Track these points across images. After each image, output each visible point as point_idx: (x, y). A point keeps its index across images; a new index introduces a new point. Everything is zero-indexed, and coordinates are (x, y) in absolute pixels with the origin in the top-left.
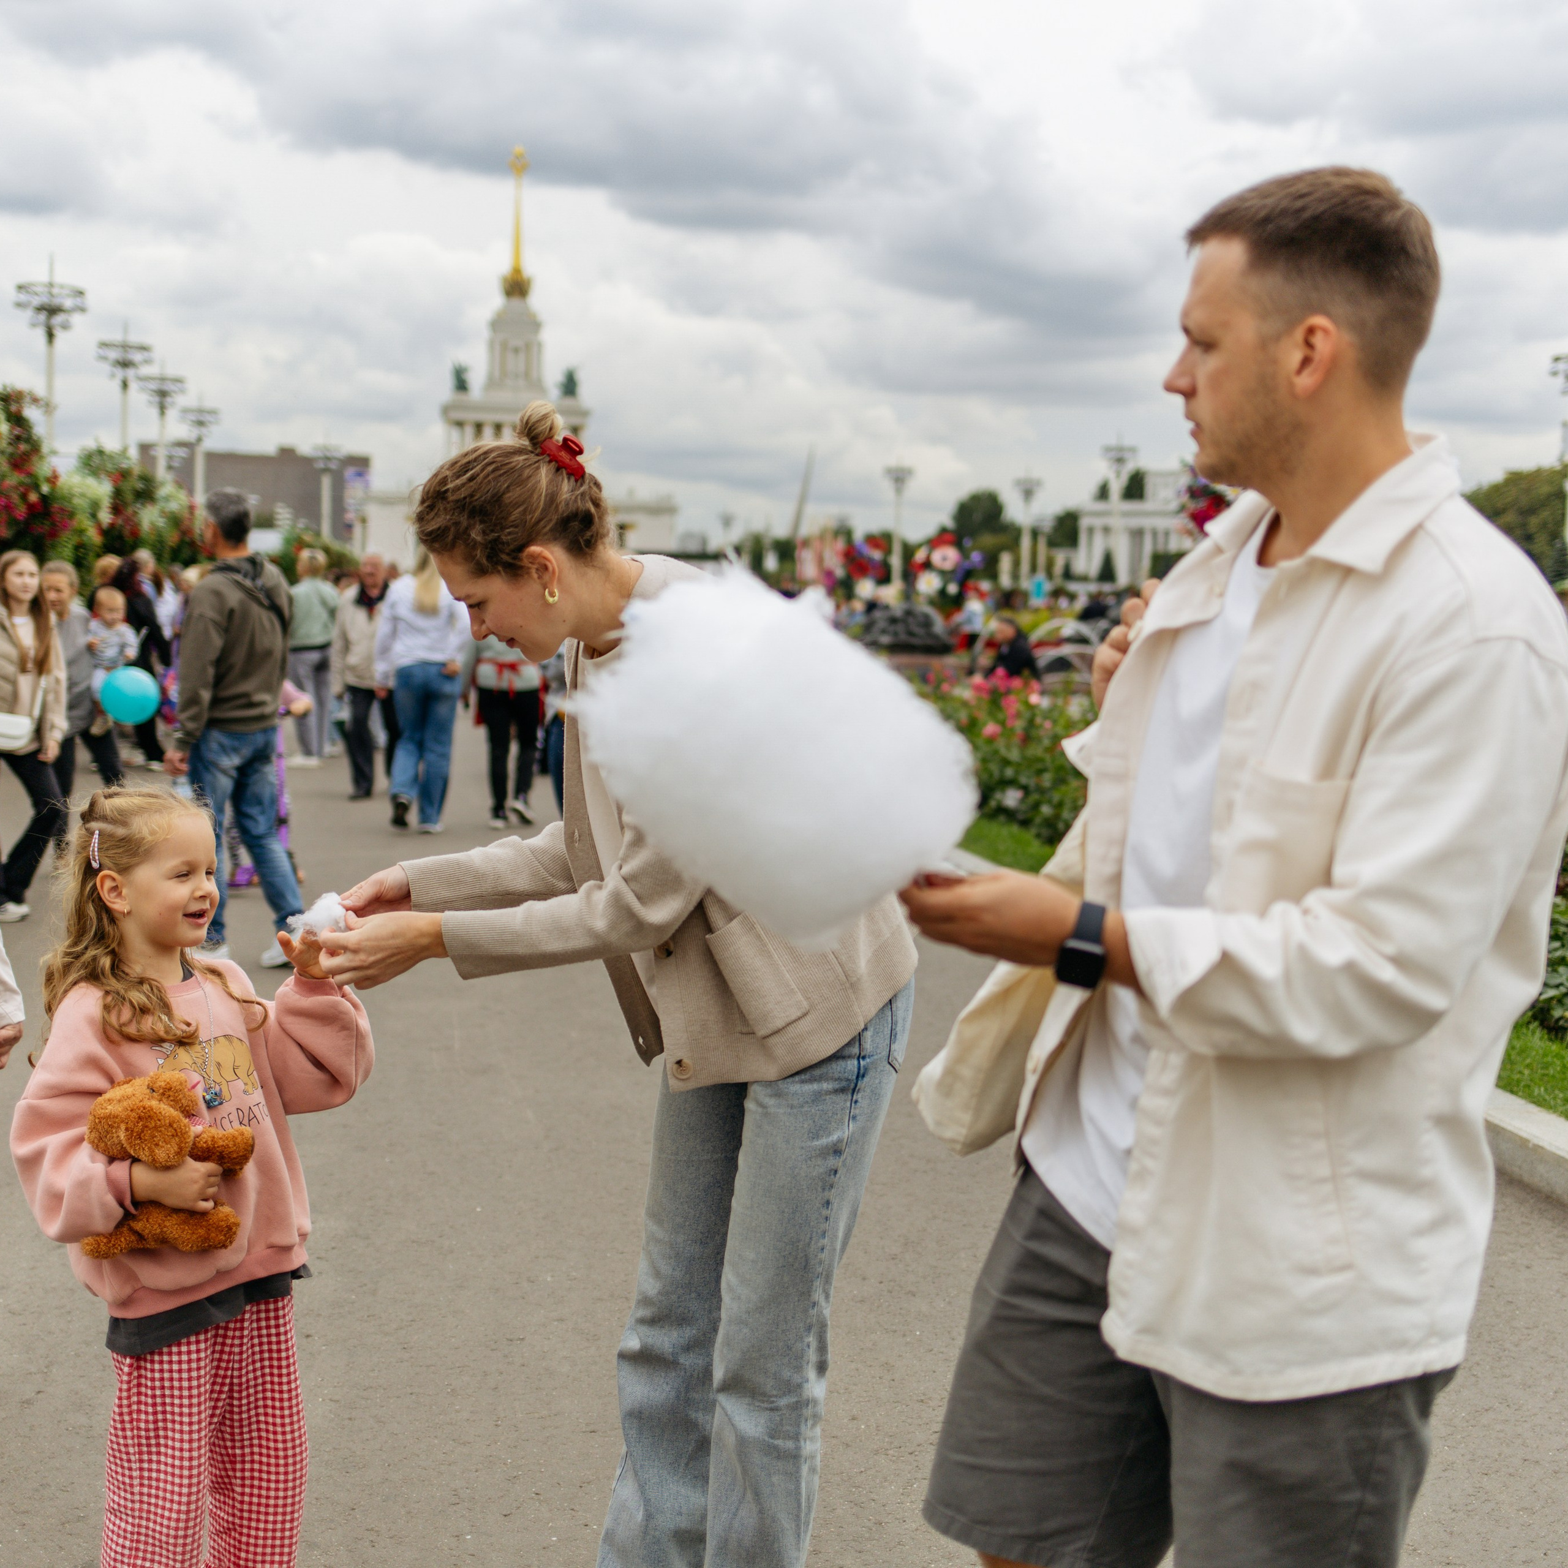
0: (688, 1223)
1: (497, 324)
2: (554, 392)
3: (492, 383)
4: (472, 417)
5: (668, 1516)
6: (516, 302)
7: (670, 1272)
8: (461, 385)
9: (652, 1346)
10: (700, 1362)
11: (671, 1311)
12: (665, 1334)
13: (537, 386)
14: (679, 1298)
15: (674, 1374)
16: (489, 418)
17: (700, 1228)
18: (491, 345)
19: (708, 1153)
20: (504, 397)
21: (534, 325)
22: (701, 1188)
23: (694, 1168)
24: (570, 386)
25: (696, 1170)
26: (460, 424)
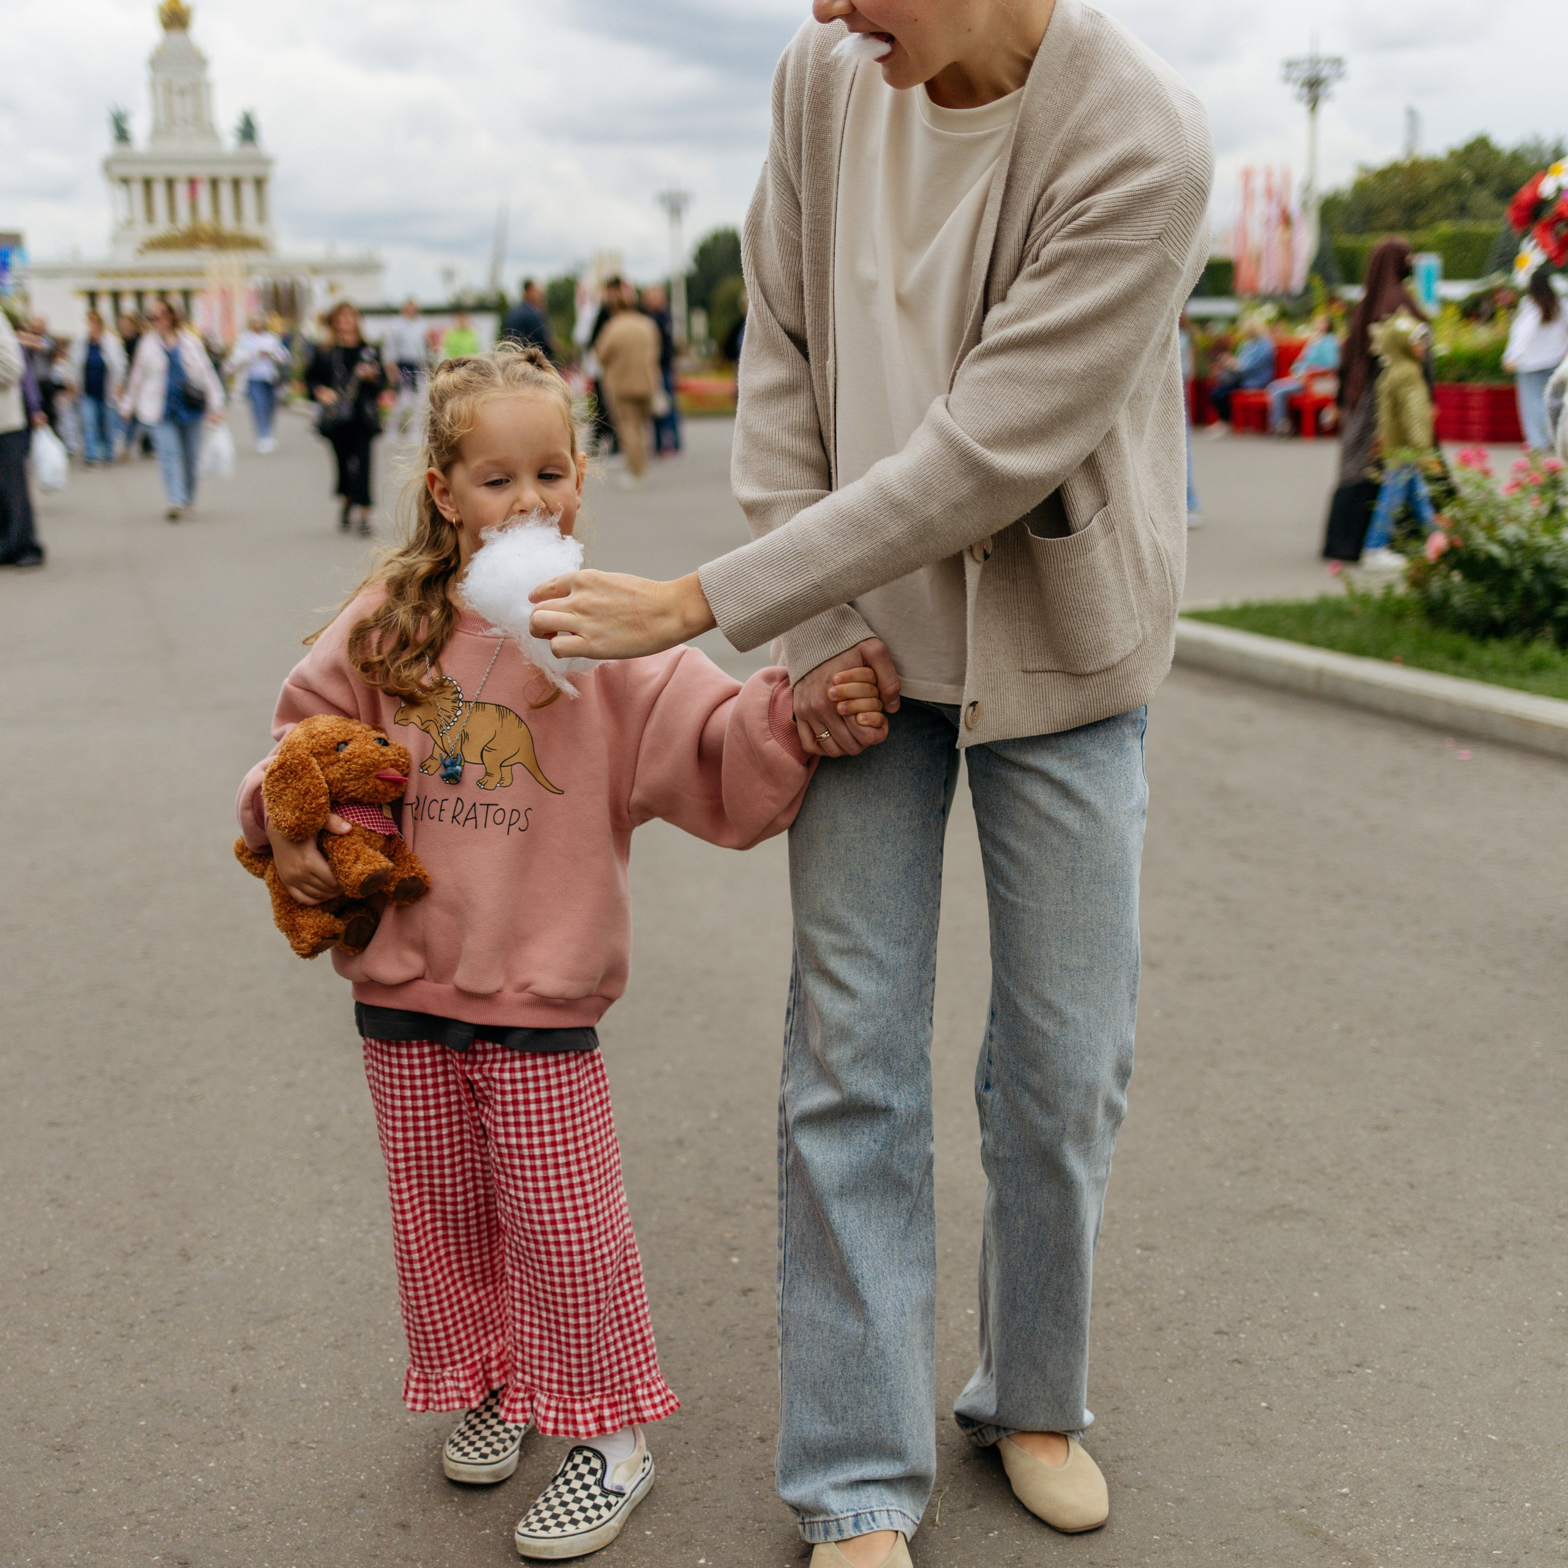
0: (888, 920)
1: (157, 62)
2: (230, 142)
3: (158, 132)
4: (138, 171)
5: (891, 1318)
6: (176, 36)
7: (874, 989)
8: (122, 135)
9: (858, 1095)
10: (914, 1103)
11: (878, 1041)
12: (869, 1076)
13: (208, 131)
14: (888, 1021)
15: (884, 1126)
16: (158, 172)
17: (903, 923)
18: (153, 85)
19: (905, 821)
20: (173, 146)
21: (200, 62)
22: (901, 869)
23: (890, 844)
24: (248, 131)
25: (892, 846)
26: (125, 181)
